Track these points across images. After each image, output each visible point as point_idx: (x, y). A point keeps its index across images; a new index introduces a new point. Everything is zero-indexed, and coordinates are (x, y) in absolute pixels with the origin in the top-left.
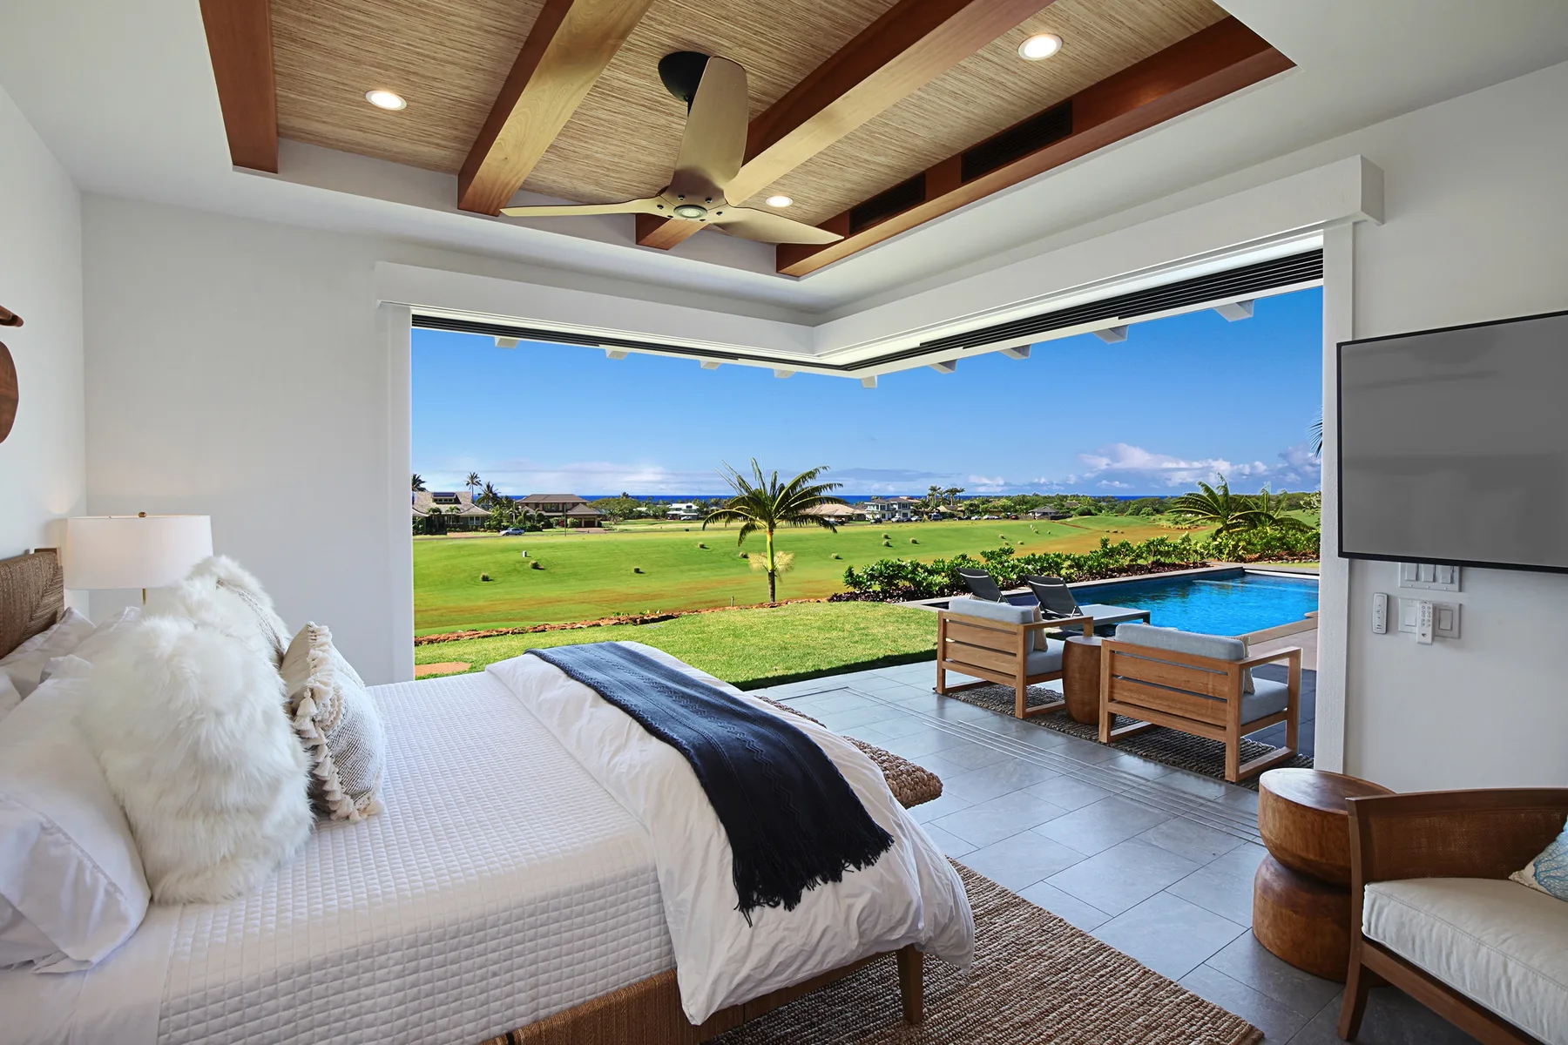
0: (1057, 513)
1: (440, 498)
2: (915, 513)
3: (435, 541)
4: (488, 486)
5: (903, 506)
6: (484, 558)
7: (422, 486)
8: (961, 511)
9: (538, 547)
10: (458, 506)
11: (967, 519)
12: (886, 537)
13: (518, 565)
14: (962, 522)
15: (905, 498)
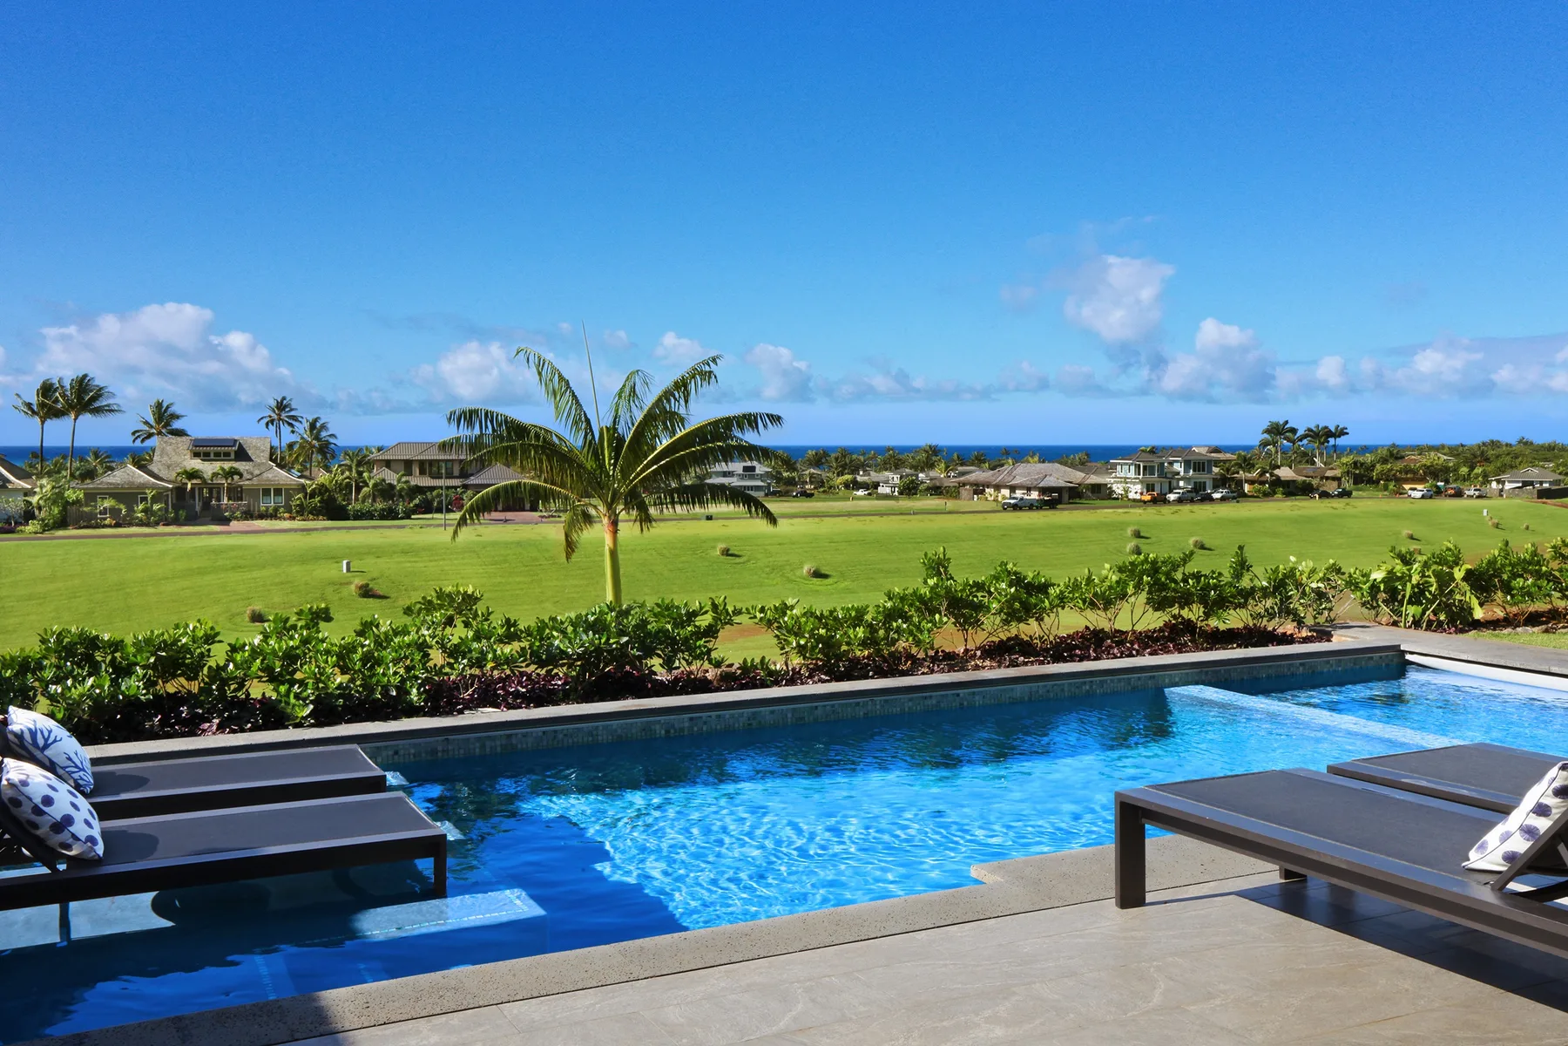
0: (1557, 482)
1: (203, 449)
2: (1220, 483)
3: (172, 539)
4: (313, 426)
5: (1199, 465)
6: (265, 573)
7: (177, 425)
8: (1334, 479)
9: (376, 552)
10: (241, 466)
11: (1341, 495)
12: (1138, 535)
13: (329, 590)
14: (1327, 503)
15: (1203, 451)
